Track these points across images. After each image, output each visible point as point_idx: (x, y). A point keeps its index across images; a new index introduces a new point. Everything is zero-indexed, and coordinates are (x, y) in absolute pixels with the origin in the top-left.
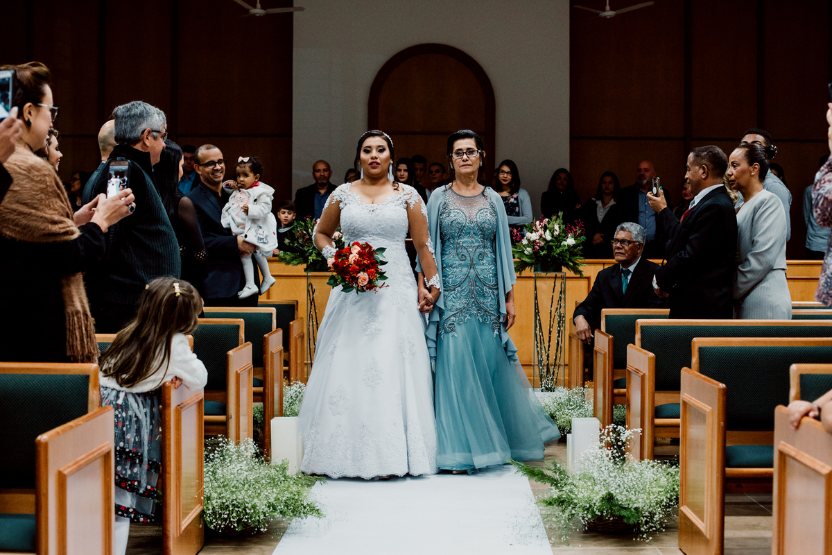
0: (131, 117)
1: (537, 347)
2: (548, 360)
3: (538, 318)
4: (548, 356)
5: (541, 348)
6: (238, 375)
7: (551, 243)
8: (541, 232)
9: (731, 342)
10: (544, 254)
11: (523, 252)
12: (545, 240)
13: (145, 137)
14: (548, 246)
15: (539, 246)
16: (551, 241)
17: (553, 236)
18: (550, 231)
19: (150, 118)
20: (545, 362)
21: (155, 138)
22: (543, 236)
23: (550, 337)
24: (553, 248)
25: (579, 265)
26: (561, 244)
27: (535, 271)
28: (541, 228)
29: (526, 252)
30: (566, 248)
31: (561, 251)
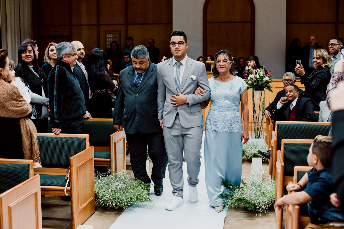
1: (254, 120)
2: (258, 126)
3: (254, 109)
4: (258, 124)
5: (255, 121)
6: (115, 143)
7: (259, 80)
8: (255, 74)
9: (297, 141)
10: (255, 84)
11: (248, 82)
14: (257, 81)
15: (254, 80)
16: (259, 78)
17: (260, 76)
18: (259, 74)
20: (257, 127)
21: (69, 57)
22: (256, 77)
23: (259, 117)
24: (259, 81)
25: (271, 87)
26: (263, 80)
27: (253, 90)
28: (255, 73)
29: (249, 83)
30: (264, 82)
31: (262, 83)
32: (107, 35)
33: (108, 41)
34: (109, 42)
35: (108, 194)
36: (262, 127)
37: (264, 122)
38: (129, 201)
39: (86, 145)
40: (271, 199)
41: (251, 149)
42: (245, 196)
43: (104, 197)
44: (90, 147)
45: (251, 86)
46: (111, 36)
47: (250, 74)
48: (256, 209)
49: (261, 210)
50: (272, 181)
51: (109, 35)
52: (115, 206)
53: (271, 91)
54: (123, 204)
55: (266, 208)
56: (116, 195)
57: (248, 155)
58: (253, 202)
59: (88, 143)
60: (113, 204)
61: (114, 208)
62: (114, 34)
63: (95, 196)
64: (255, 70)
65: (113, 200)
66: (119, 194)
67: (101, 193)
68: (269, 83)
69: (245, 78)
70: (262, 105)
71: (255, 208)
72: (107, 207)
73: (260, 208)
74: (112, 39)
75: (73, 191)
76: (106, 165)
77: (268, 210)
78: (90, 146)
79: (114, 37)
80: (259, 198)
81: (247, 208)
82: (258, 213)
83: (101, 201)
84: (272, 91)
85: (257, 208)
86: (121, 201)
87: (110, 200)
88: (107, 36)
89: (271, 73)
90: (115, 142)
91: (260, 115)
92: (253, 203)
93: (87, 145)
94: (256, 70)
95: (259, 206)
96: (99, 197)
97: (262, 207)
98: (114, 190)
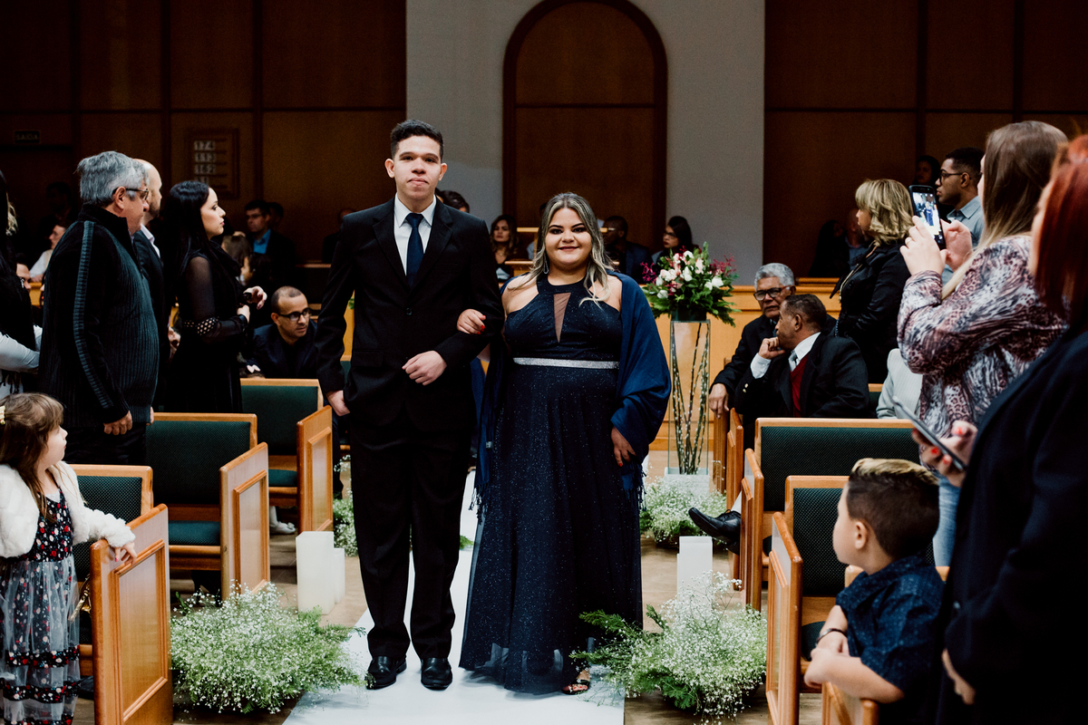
0: (99, 172)
1: (675, 415)
2: (688, 432)
3: (676, 378)
4: (689, 428)
5: (680, 418)
6: (236, 496)
7: (690, 285)
8: (677, 270)
10: (680, 300)
11: (656, 294)
12: (683, 281)
13: (118, 197)
14: (686, 289)
15: (675, 288)
16: (691, 282)
17: (694, 275)
18: (690, 269)
19: (123, 173)
20: (684, 437)
21: (132, 198)
22: (681, 276)
23: (691, 404)
24: (693, 291)
25: (730, 310)
26: (703, 286)
27: (673, 319)
28: (678, 264)
29: (659, 296)
30: (709, 293)
31: (702, 297)
32: (196, 144)
33: (196, 163)
34: (202, 166)
35: (215, 666)
36: (700, 438)
37: (709, 422)
38: (288, 685)
39: (143, 501)
40: (750, 670)
41: (670, 509)
42: (668, 663)
43: (205, 676)
44: (157, 509)
45: (668, 308)
46: (207, 148)
47: (663, 268)
48: (705, 705)
49: (719, 707)
50: (750, 611)
51: (202, 145)
52: (239, 705)
53: (731, 321)
54: (269, 696)
55: (737, 699)
56: (242, 666)
57: (663, 527)
58: (694, 681)
59: (147, 496)
60: (232, 699)
61: (238, 709)
62: (217, 141)
63: (173, 671)
64: (677, 255)
65: (234, 685)
66: (253, 662)
67: (192, 661)
68: (724, 298)
69: (648, 279)
70: (701, 367)
71: (702, 700)
72: (215, 708)
73: (719, 700)
74: (209, 157)
75: (99, 659)
76: (207, 566)
77: (742, 706)
78: (155, 505)
79: (217, 152)
80: (713, 669)
81: (676, 704)
82: (711, 717)
83: (192, 688)
84: (732, 324)
85: (709, 700)
86: (260, 688)
87: (225, 684)
88: (196, 147)
89: (729, 264)
90: (235, 491)
91: (694, 398)
92: (695, 684)
93: (147, 503)
94: (681, 254)
95: (714, 695)
96: (188, 675)
97: (725, 696)
98: (236, 649)
